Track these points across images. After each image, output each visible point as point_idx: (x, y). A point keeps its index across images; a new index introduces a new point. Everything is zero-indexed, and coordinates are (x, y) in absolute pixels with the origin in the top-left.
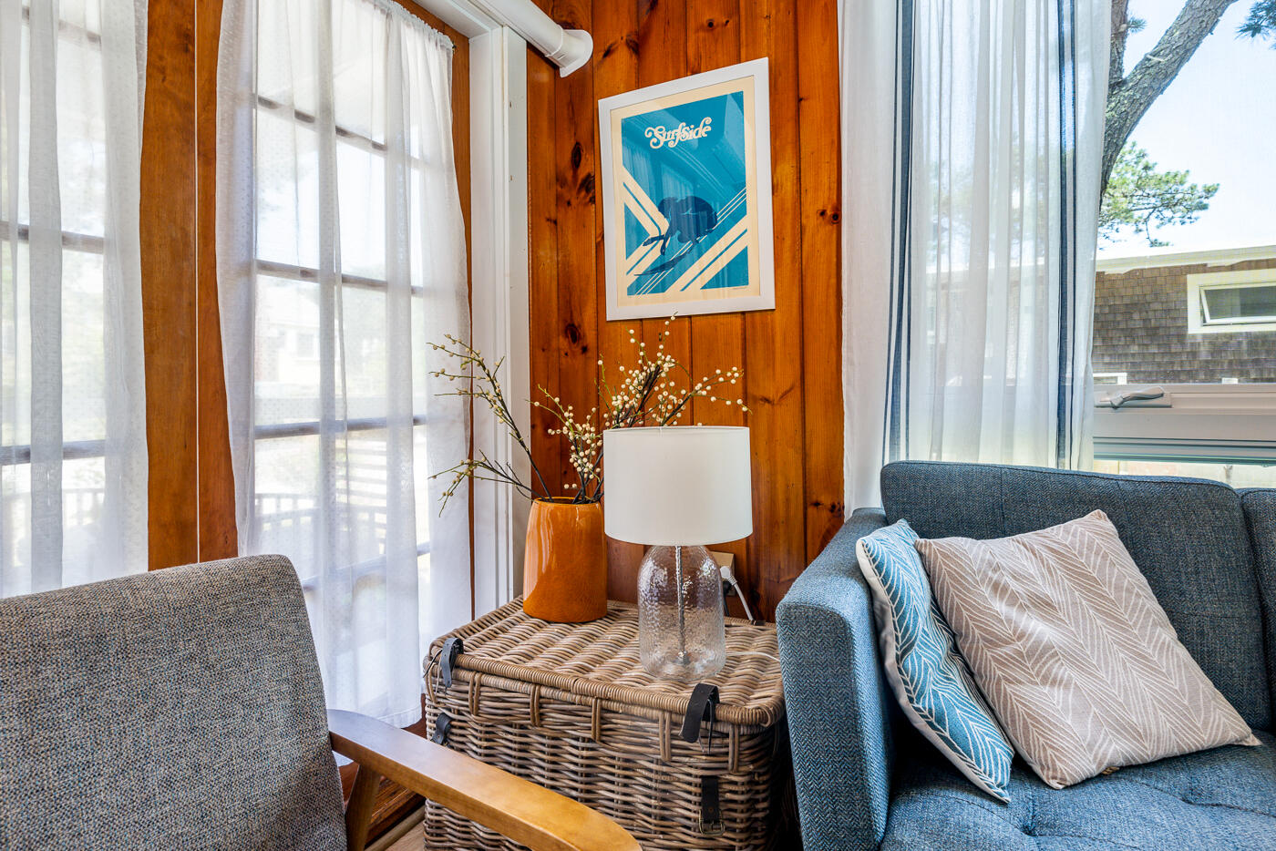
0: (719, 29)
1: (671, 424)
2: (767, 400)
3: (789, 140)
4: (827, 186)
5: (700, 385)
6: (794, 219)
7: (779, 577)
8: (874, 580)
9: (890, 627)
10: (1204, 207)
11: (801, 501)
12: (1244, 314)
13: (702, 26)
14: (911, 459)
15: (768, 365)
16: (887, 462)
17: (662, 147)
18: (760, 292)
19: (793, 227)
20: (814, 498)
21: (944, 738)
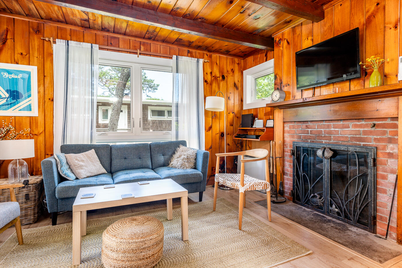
0: (23, 56)
1: (13, 139)
2: (36, 135)
3: (42, 83)
4: (51, 94)
5: (21, 132)
6: (43, 99)
7: (38, 170)
8: (57, 159)
9: (59, 164)
10: (157, 89)
11: (44, 154)
12: (158, 116)
13: (19, 53)
14: (67, 144)
15: (36, 128)
16: (62, 144)
17: (6, 78)
18: (35, 112)
19: (43, 101)
20: (47, 153)
21: (66, 176)
